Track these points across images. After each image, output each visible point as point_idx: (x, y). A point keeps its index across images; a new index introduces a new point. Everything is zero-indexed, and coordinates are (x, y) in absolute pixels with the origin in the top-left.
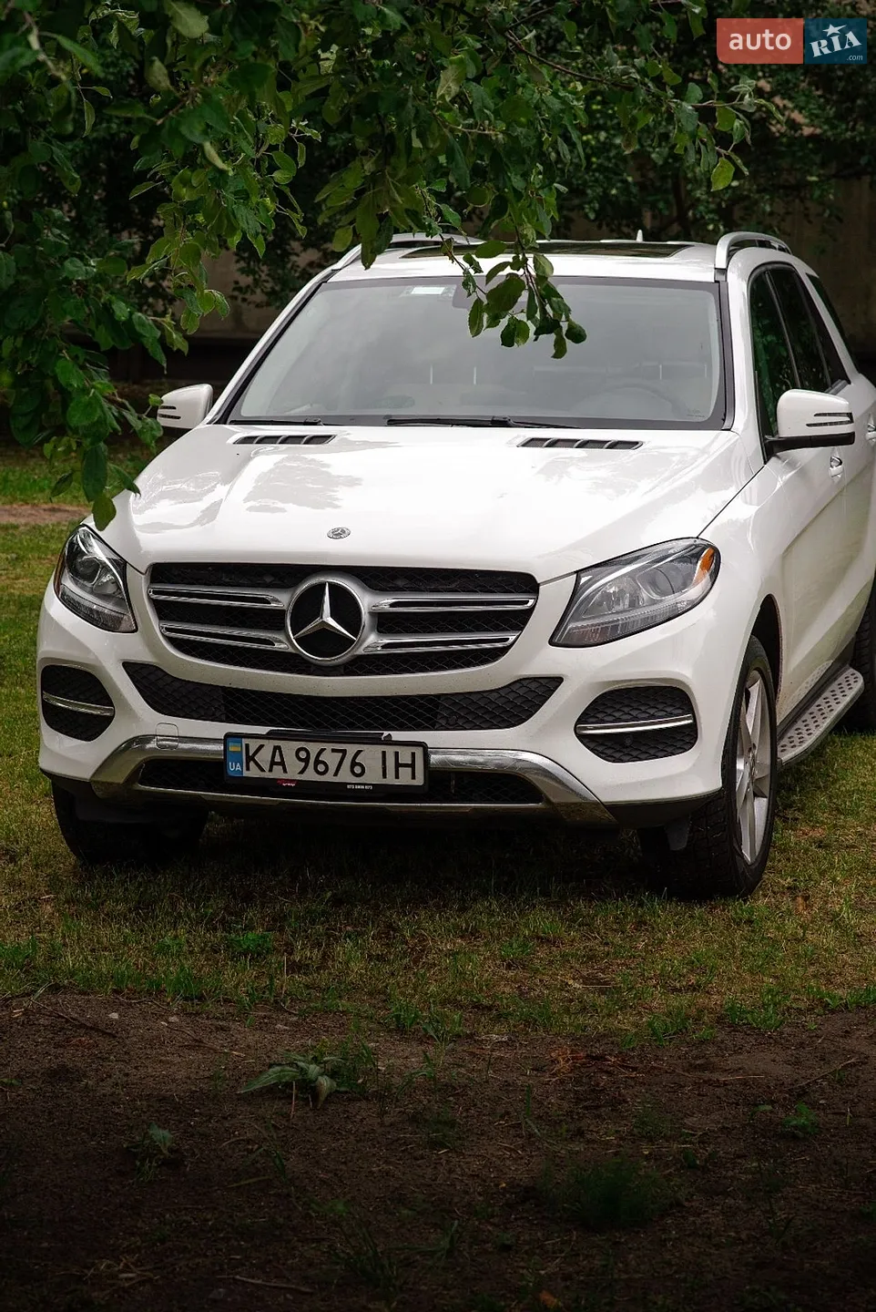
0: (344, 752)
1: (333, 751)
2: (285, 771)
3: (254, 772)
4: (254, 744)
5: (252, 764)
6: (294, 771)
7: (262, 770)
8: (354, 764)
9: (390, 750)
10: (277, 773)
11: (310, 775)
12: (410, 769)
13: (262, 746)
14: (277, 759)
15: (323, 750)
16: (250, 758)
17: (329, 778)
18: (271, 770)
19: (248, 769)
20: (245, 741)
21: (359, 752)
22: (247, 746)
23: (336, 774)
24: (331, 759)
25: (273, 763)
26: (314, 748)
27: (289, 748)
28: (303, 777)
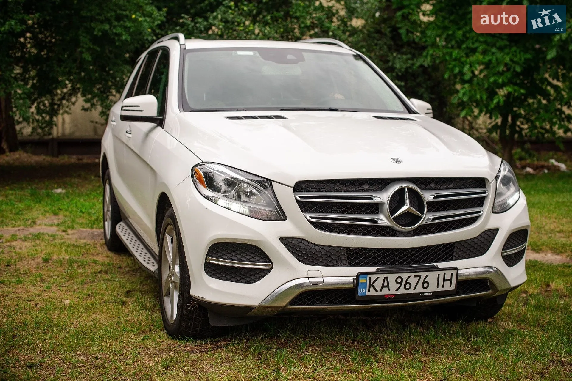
0: (420, 277)
1: (415, 276)
2: (389, 290)
3: (372, 292)
4: (373, 277)
5: (372, 288)
6: (394, 289)
7: (376, 291)
8: (424, 282)
9: (441, 273)
10: (385, 291)
11: (402, 291)
12: (449, 282)
13: (378, 278)
14: (386, 284)
15: (410, 277)
16: (371, 285)
17: (411, 291)
18: (381, 290)
19: (369, 291)
20: (369, 276)
21: (427, 276)
22: (370, 278)
23: (415, 289)
24: (413, 281)
25: (383, 286)
26: (405, 276)
27: (392, 277)
28: (399, 292)
